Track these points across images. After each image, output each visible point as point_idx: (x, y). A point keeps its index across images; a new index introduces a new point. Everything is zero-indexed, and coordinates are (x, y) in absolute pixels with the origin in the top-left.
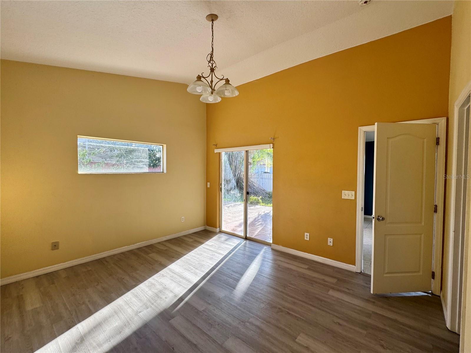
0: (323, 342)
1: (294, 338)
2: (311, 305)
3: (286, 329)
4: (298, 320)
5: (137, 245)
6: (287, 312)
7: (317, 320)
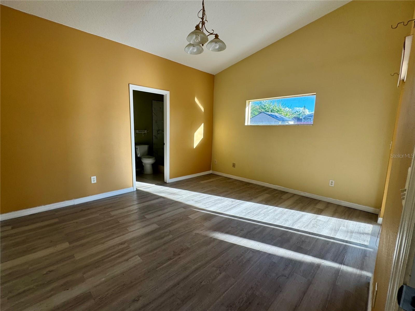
0: (124, 273)
1: (141, 255)
2: (178, 284)
3: (152, 253)
4: (159, 264)
5: (276, 187)
6: (172, 258)
7: (151, 280)
